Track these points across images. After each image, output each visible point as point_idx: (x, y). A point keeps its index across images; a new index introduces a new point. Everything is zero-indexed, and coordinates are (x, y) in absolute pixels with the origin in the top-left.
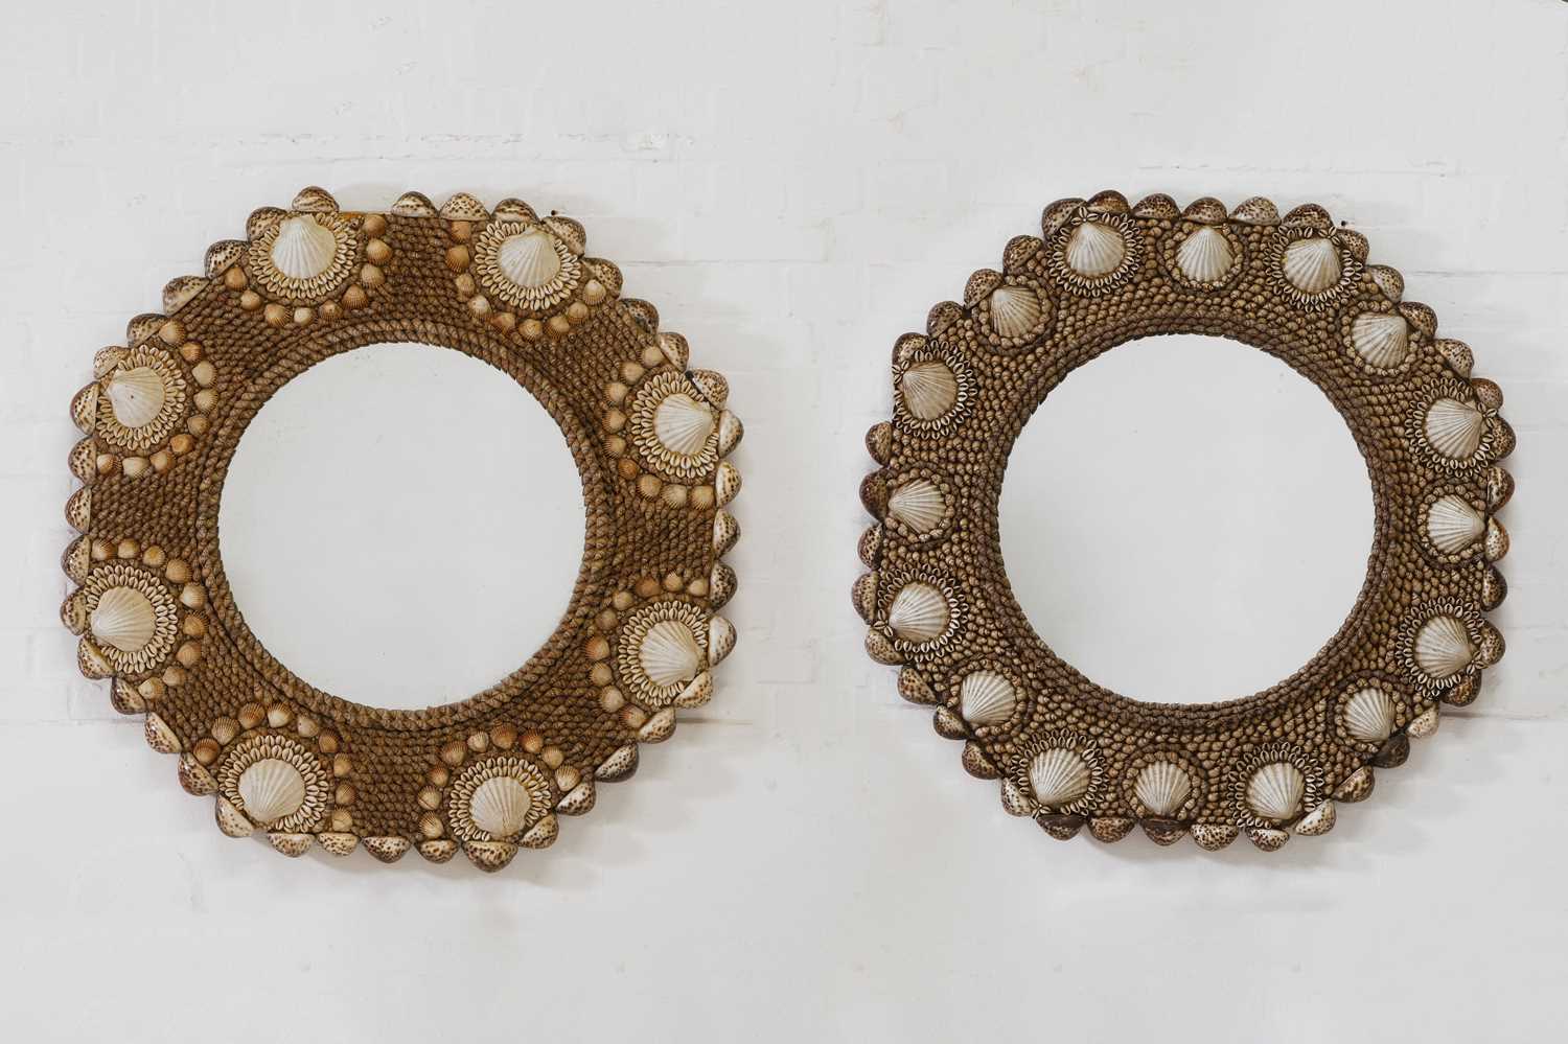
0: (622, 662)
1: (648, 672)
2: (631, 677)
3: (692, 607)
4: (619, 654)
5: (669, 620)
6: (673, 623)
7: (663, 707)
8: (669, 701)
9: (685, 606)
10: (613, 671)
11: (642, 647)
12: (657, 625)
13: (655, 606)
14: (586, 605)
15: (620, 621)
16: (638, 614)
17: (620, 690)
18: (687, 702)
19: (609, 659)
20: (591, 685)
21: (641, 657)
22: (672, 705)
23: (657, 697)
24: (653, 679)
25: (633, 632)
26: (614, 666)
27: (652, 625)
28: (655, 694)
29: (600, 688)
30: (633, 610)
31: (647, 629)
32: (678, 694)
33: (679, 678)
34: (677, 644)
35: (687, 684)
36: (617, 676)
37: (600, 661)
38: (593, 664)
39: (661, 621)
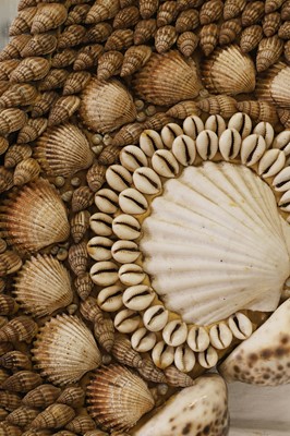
0: (99, 254)
1: (162, 284)
2: (119, 293)
3: (276, 134)
4: (90, 233)
5: (218, 161)
6: (228, 168)
7: (198, 374)
8: (213, 359)
9: (260, 126)
10: (73, 277)
11: (149, 223)
12: (190, 172)
13: (188, 124)
14: (14, 106)
15: (97, 156)
16: (143, 140)
17: (90, 325)
18: (260, 364)
19: (64, 246)
20: (17, 311)
21: (146, 245)
22: (219, 369)
23: (185, 347)
24: (174, 302)
25: (129, 184)
26: (77, 264)
27: (176, 171)
28: (178, 339)
29: (40, 319)
30: (131, 129)
31: (164, 179)
32: (236, 343)
33: (242, 302)
34: (237, 211)
35: (258, 319)
36: (83, 288)
37: (41, 251)
38: (25, 259)
39: (199, 164)
